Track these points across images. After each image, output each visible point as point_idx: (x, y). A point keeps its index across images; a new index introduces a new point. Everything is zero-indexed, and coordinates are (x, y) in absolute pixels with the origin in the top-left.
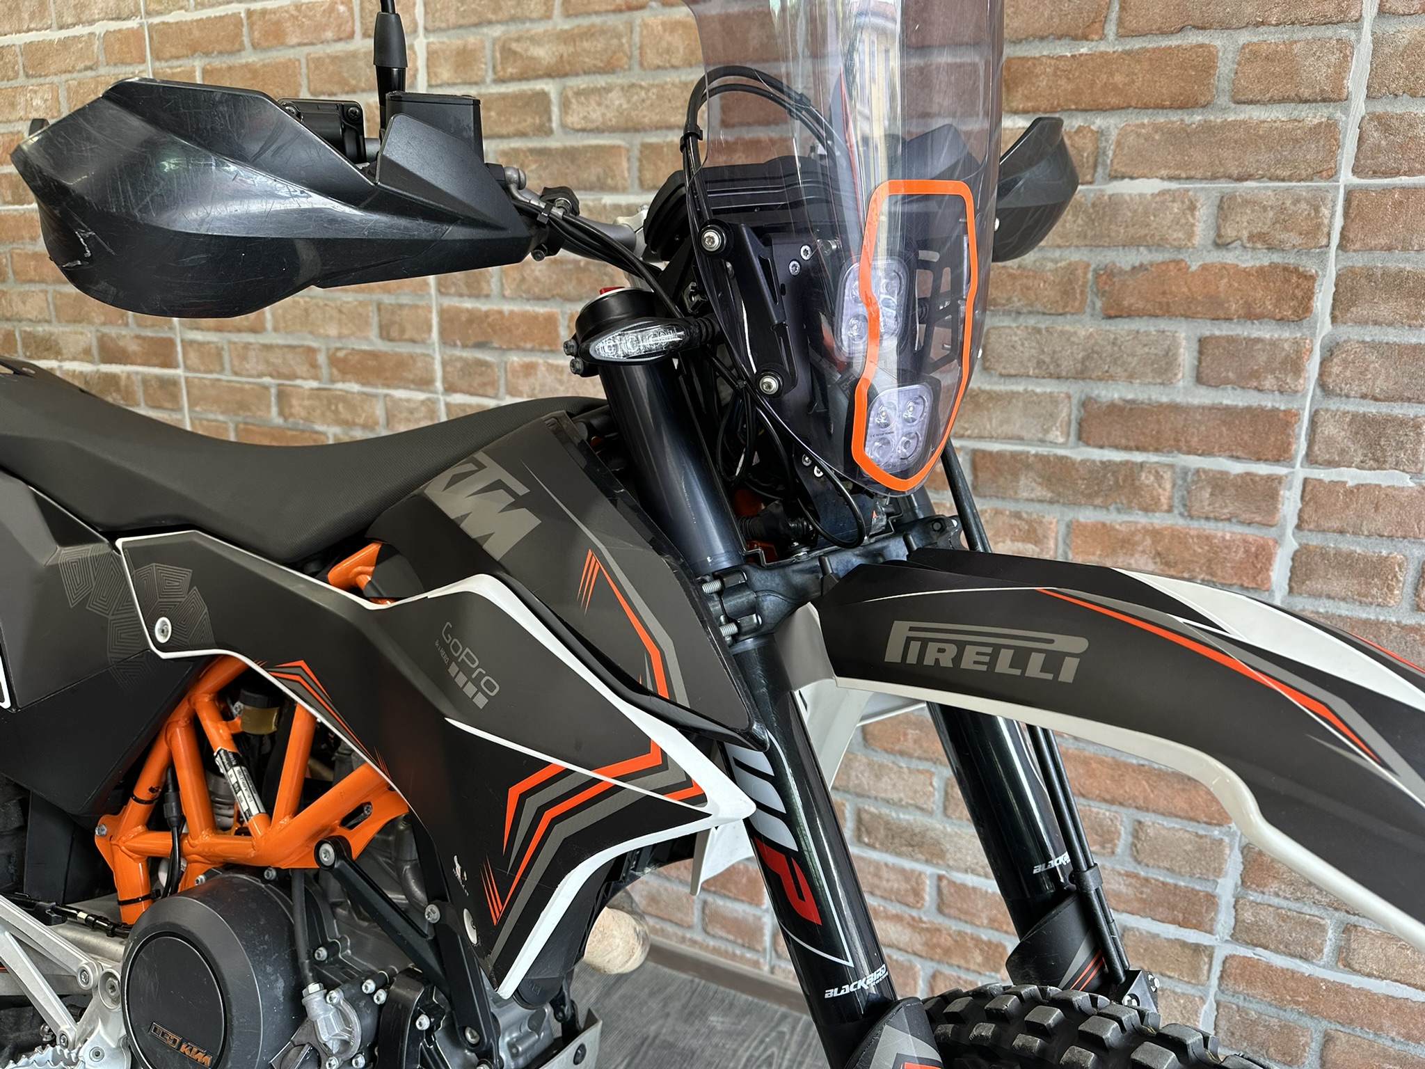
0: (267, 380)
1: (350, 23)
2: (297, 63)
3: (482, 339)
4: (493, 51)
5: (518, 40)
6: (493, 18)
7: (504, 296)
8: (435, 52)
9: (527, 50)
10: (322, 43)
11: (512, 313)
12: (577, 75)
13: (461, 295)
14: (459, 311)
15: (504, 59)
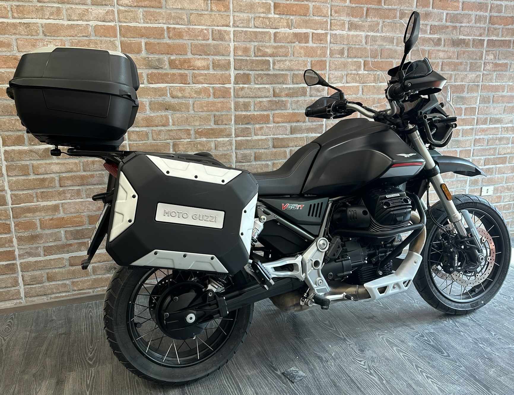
0: (168, 141)
1: (208, 36)
2: (187, 45)
3: (248, 122)
4: (254, 49)
5: (262, 47)
6: (255, 40)
7: (255, 110)
8: (237, 47)
9: (264, 49)
10: (197, 40)
11: (257, 114)
12: (278, 57)
13: (242, 111)
14: (241, 115)
15: (258, 51)
